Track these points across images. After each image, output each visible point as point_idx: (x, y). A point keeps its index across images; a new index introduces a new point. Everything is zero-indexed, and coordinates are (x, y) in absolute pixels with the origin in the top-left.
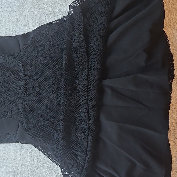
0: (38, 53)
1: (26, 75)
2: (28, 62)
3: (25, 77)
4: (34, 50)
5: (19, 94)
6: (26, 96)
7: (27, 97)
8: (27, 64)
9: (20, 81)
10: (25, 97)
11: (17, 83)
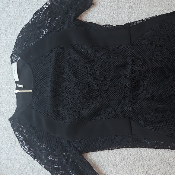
0: (155, 48)
1: (135, 72)
2: (140, 57)
3: (132, 73)
4: (151, 44)
5: (125, 93)
6: (136, 95)
7: (138, 96)
8: (139, 58)
9: (125, 78)
10: (134, 96)
11: (122, 81)
